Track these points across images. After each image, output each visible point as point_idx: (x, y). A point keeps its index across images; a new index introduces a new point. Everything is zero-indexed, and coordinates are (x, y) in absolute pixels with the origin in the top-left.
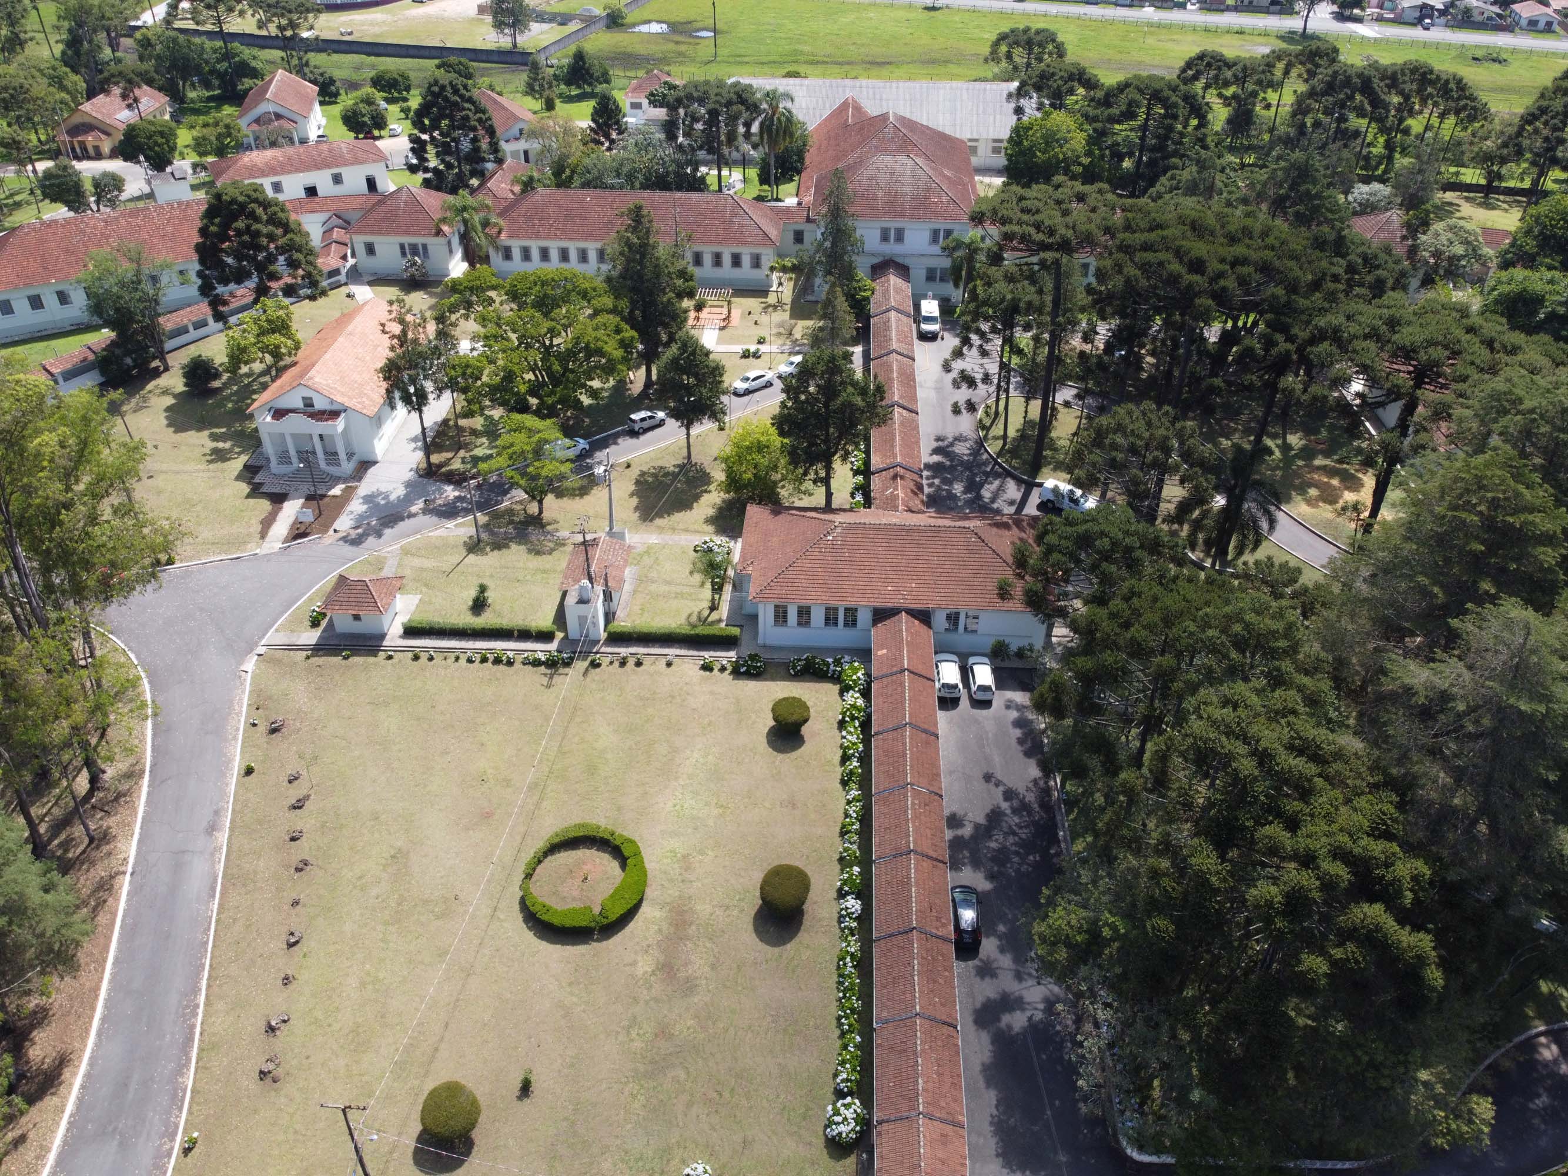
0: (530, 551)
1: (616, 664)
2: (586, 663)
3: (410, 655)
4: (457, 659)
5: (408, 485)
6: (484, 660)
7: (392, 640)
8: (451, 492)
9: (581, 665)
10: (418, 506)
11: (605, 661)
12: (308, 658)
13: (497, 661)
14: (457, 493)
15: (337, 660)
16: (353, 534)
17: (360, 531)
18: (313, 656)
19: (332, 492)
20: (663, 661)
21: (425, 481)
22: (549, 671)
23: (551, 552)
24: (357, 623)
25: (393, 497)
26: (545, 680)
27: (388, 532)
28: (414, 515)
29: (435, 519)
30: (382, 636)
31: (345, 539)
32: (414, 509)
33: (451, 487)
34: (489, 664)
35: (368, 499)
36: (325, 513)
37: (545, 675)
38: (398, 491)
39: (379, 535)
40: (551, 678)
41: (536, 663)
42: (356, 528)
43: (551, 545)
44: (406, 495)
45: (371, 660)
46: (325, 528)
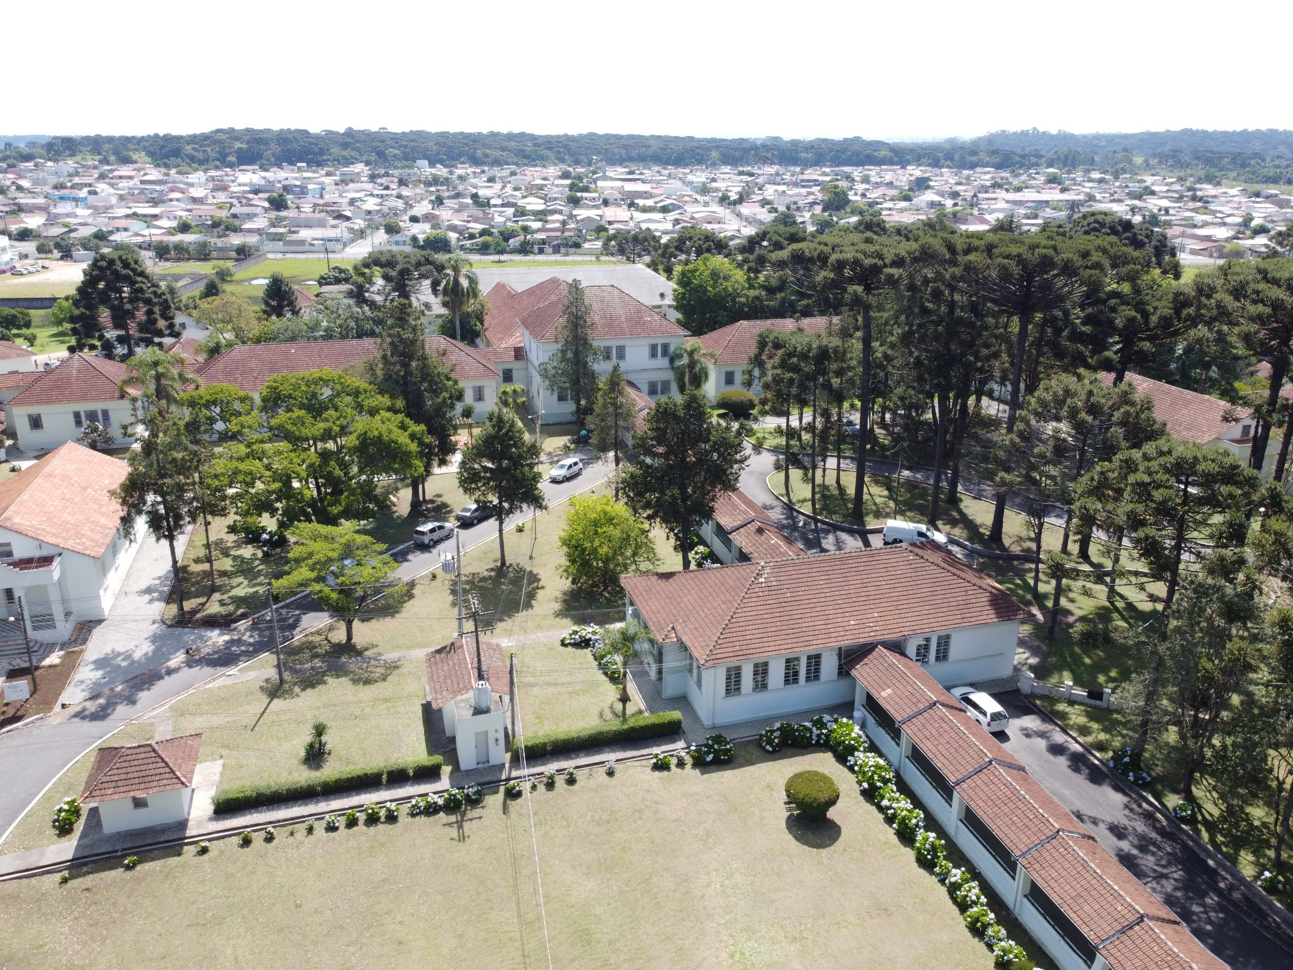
0: (356, 681)
1: (541, 788)
2: (501, 796)
3: (237, 840)
4: (310, 830)
5: (155, 639)
6: (352, 823)
7: (199, 825)
8: (217, 638)
9: (494, 801)
10: (177, 659)
11: (526, 787)
12: (65, 881)
13: (372, 820)
14: (227, 638)
15: (118, 873)
16: (92, 707)
17: (102, 701)
18: (73, 877)
19: (47, 662)
20: (601, 771)
21: (178, 631)
22: (453, 818)
23: (384, 678)
24: (141, 811)
25: (137, 655)
26: (453, 832)
27: (143, 696)
28: (177, 670)
29: (208, 670)
30: (183, 825)
31: (80, 715)
32: (173, 663)
33: (217, 632)
34: (361, 827)
35: (100, 664)
36: (42, 687)
37: (450, 825)
38: (143, 649)
39: (132, 701)
40: (460, 827)
41: (431, 810)
42: (92, 698)
43: (381, 670)
44: (155, 652)
45: (173, 861)
46: (47, 705)
